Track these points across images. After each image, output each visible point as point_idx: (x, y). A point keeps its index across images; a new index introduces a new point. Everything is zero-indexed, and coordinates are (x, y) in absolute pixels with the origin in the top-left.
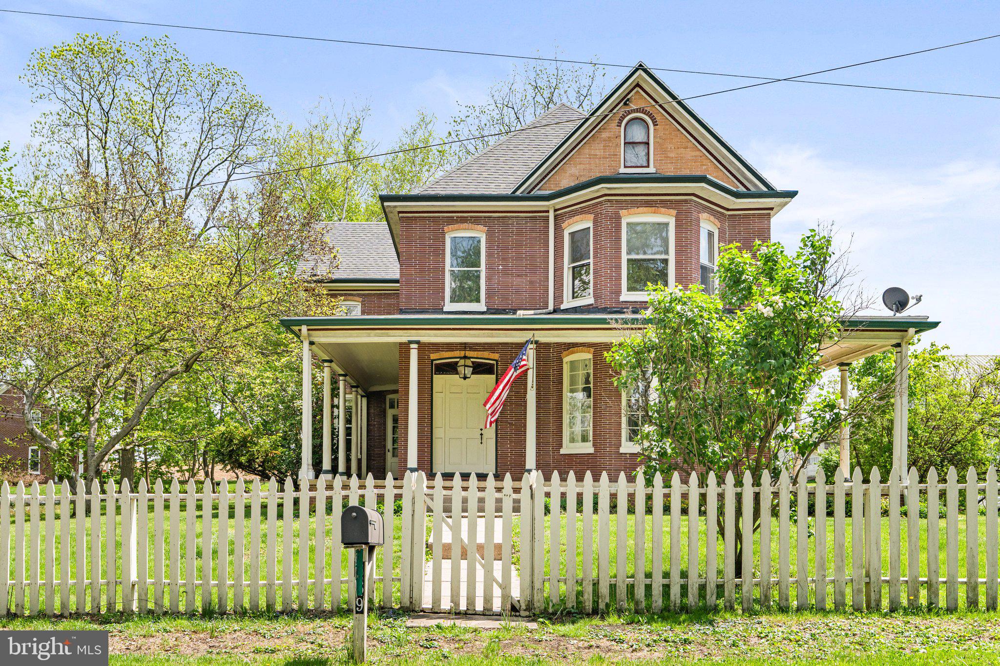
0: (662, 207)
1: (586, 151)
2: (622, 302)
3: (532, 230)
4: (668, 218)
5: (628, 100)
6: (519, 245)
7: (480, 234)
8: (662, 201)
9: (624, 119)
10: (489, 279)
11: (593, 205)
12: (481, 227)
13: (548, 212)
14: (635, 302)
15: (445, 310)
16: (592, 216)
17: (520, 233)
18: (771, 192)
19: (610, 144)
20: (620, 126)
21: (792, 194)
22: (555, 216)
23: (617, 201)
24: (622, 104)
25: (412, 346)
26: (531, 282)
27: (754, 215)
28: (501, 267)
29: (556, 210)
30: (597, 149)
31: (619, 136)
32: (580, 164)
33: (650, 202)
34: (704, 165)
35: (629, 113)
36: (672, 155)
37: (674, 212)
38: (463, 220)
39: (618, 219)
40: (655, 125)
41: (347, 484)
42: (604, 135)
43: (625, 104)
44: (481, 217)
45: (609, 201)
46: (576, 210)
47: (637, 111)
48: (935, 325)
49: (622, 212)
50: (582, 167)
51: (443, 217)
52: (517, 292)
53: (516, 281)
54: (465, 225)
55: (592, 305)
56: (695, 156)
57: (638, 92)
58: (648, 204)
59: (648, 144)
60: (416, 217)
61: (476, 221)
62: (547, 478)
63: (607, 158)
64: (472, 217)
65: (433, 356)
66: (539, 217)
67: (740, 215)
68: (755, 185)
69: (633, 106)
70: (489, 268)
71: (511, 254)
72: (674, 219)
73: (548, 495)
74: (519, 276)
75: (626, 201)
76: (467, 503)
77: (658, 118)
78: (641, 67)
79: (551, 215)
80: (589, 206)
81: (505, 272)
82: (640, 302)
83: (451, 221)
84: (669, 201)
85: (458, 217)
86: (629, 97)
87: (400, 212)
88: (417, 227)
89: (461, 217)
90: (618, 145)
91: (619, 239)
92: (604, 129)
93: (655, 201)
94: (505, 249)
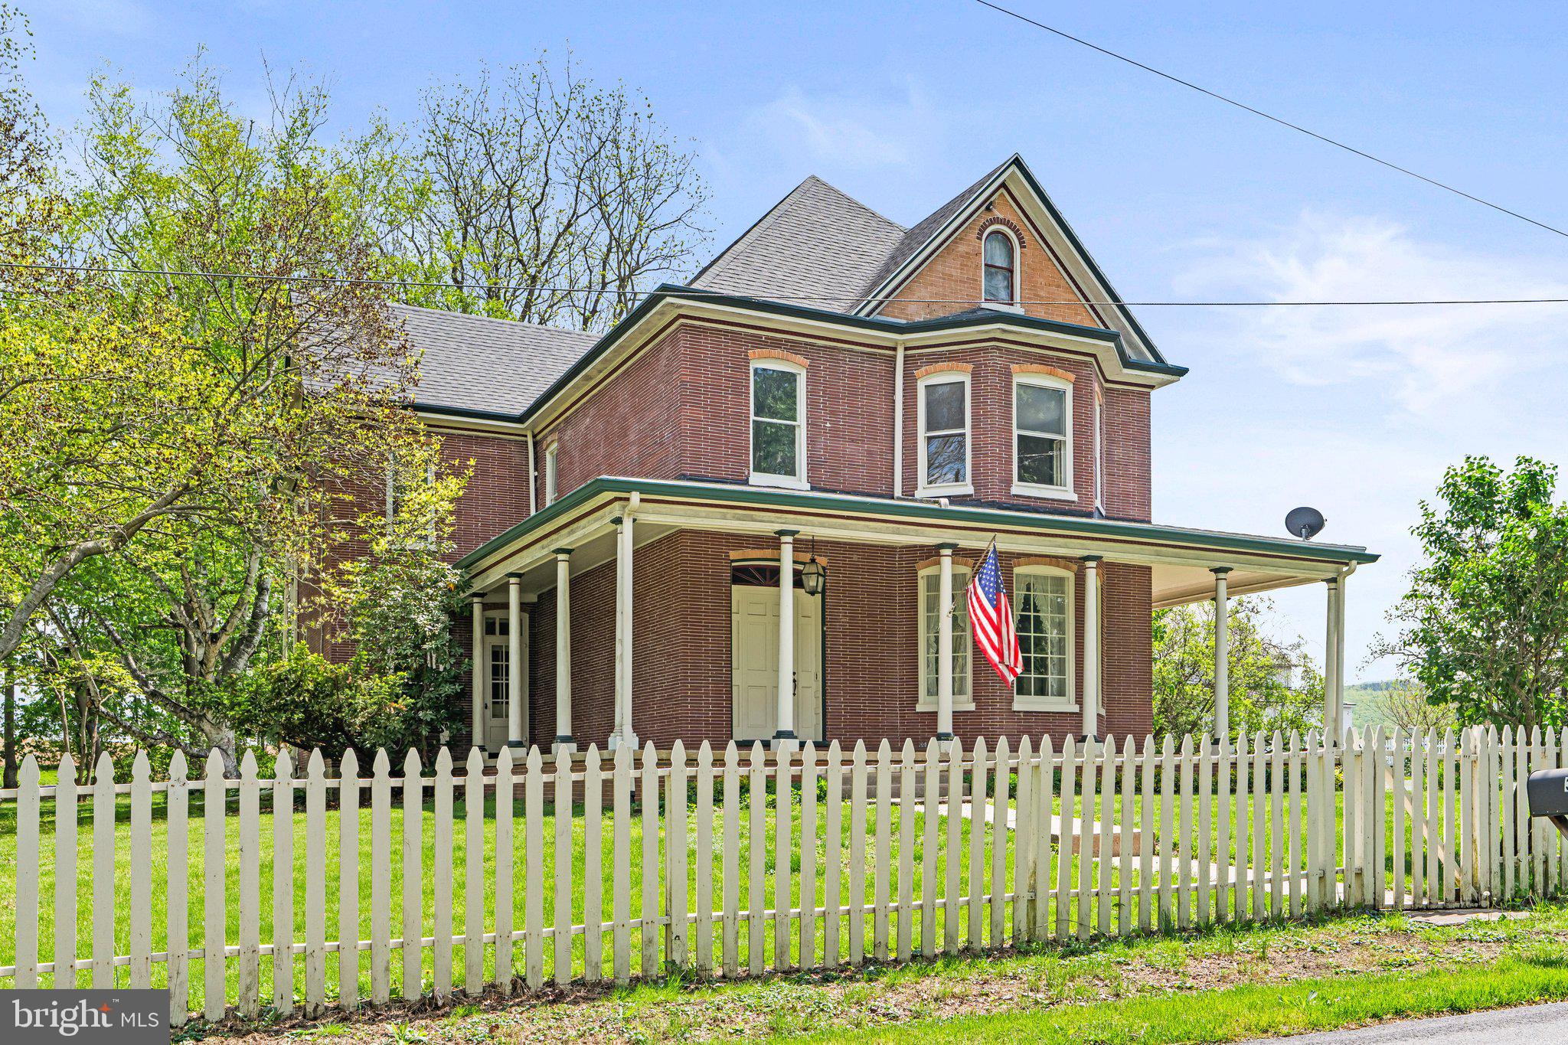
0: (1057, 367)
1: (940, 268)
2: (1014, 496)
3: (871, 374)
4: (1064, 384)
5: (991, 203)
6: (853, 394)
7: (797, 367)
8: (1059, 358)
10: (811, 441)
11: (972, 350)
12: (800, 358)
13: (891, 349)
14: (1029, 497)
15: (751, 482)
16: (970, 367)
17: (853, 377)
18: (1160, 365)
19: (969, 264)
20: (981, 239)
21: (1181, 372)
22: (906, 357)
23: (1008, 350)
25: (784, 539)
26: (870, 453)
27: (1133, 392)
28: (828, 425)
29: (906, 349)
30: (953, 267)
31: (978, 254)
32: (932, 285)
33: (1048, 359)
35: (992, 224)
36: (1045, 294)
37: (1073, 377)
38: (776, 344)
39: (1007, 376)
40: (1022, 247)
41: (694, 757)
42: (962, 248)
43: (988, 209)
44: (800, 343)
45: (998, 348)
46: (941, 354)
47: (1001, 221)
48: (1374, 558)
49: (1014, 367)
50: (934, 290)
51: (747, 335)
52: (852, 465)
53: (849, 448)
54: (777, 352)
55: (971, 495)
57: (1002, 194)
58: (1043, 360)
59: (1011, 271)
60: (705, 328)
61: (794, 348)
62: (968, 747)
63: (965, 282)
64: (787, 341)
65: (734, 555)
66: (880, 355)
67: (1118, 390)
68: (1141, 353)
69: (997, 213)
70: (812, 424)
71: (843, 407)
72: (1072, 386)
73: (1014, 770)
74: (853, 441)
75: (1017, 351)
76: (875, 784)
77: (1026, 238)
78: (1017, 162)
79: (900, 354)
80: (964, 351)
81: (835, 433)
82: (1035, 498)
83: (758, 343)
84: (1067, 360)
85: (767, 338)
86: (992, 199)
87: (681, 316)
88: (707, 343)
89: (772, 338)
90: (978, 267)
91: (1009, 405)
92: (961, 239)
93: (1051, 358)
94: (834, 397)
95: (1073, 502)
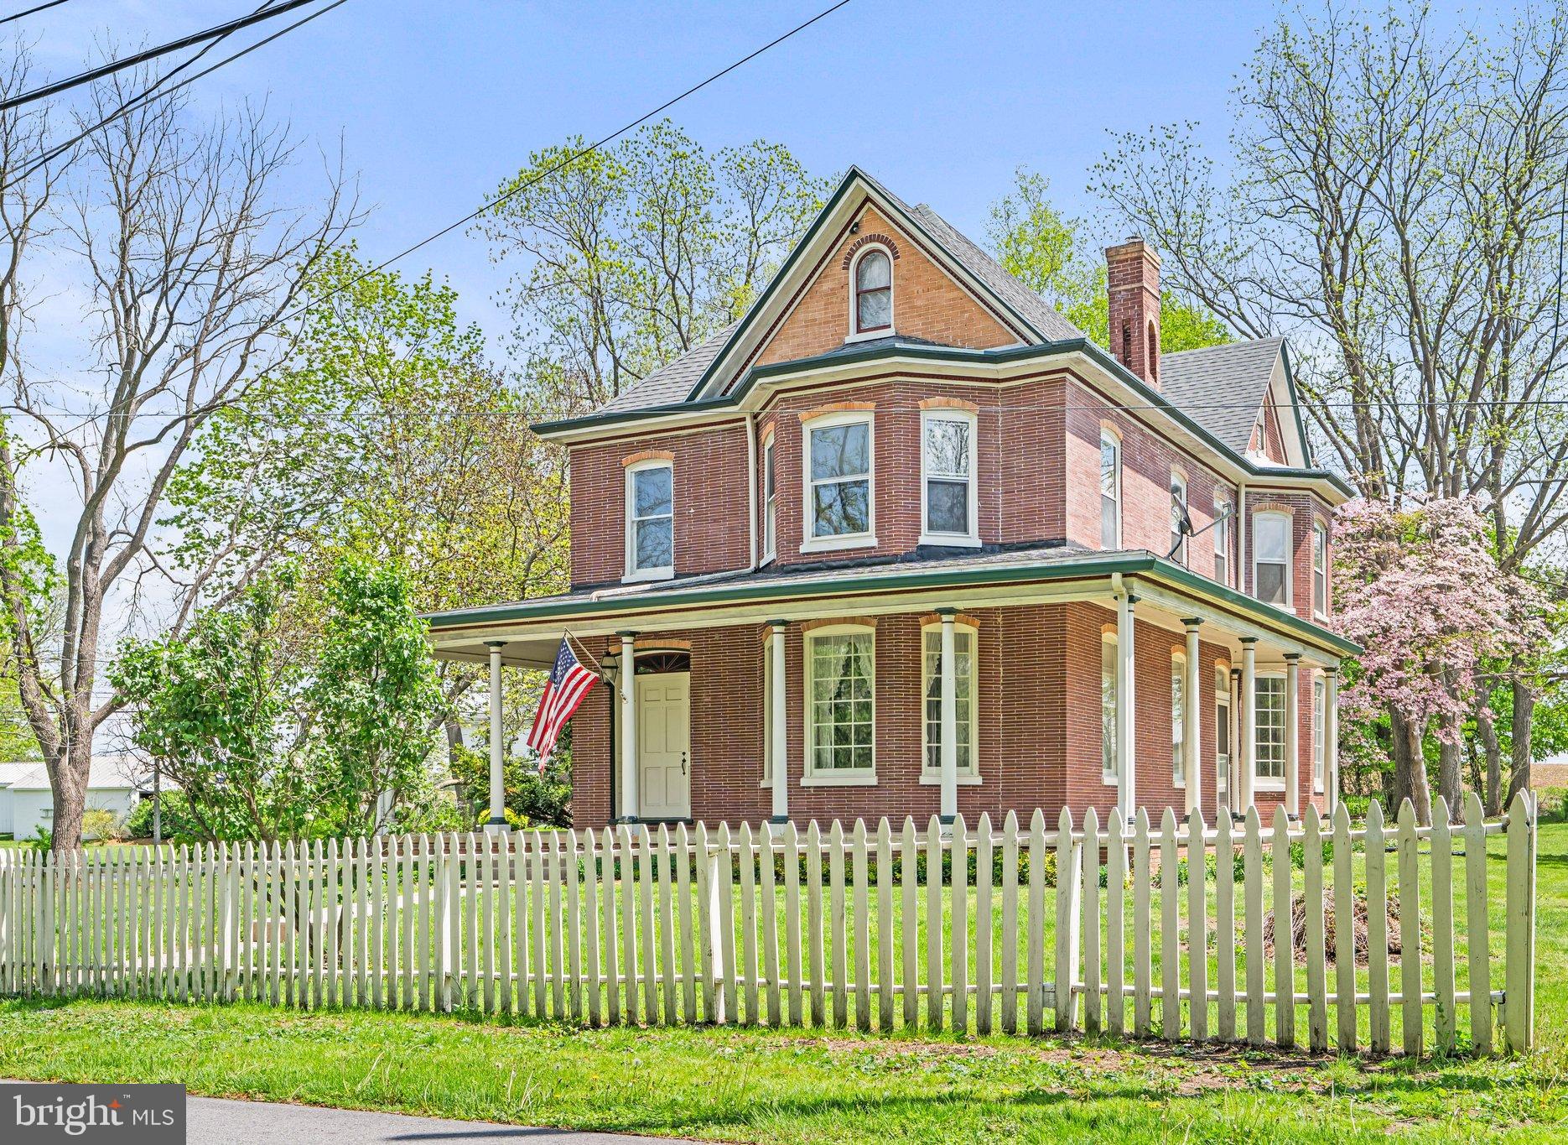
0: (856, 399)
2: (803, 554)
3: (732, 449)
4: (865, 416)
5: (856, 225)
6: (714, 474)
7: (666, 463)
8: (856, 390)
9: (852, 256)
10: (678, 529)
12: (666, 453)
13: (744, 419)
14: (820, 553)
15: (624, 580)
17: (714, 457)
19: (835, 300)
20: (847, 269)
22: (756, 425)
23: (794, 399)
24: (847, 233)
26: (731, 529)
27: (1039, 383)
28: (692, 511)
29: (755, 416)
30: (814, 310)
31: (848, 285)
33: (839, 395)
34: (966, 312)
35: (860, 245)
36: (919, 303)
37: (872, 405)
38: (645, 445)
39: (795, 427)
40: (896, 258)
42: (826, 286)
43: (852, 232)
44: (666, 438)
45: (784, 400)
47: (871, 239)
49: (803, 415)
50: (796, 341)
51: (621, 444)
52: (714, 546)
53: (711, 529)
54: (643, 454)
55: (775, 563)
56: (953, 299)
57: (870, 208)
58: (837, 398)
59: (889, 289)
60: (588, 449)
61: (660, 445)
63: (830, 322)
64: (655, 440)
66: (733, 428)
69: (864, 233)
70: (677, 513)
71: (706, 489)
72: (873, 415)
74: (715, 521)
75: (805, 397)
78: (856, 173)
79: (749, 423)
81: (698, 517)
82: (828, 552)
83: (630, 449)
84: (866, 388)
85: (638, 442)
86: (856, 220)
87: (569, 444)
88: (589, 462)
89: (643, 441)
90: (846, 300)
91: (798, 457)
92: (825, 277)
93: (846, 392)
94: (698, 482)
95: (873, 548)
